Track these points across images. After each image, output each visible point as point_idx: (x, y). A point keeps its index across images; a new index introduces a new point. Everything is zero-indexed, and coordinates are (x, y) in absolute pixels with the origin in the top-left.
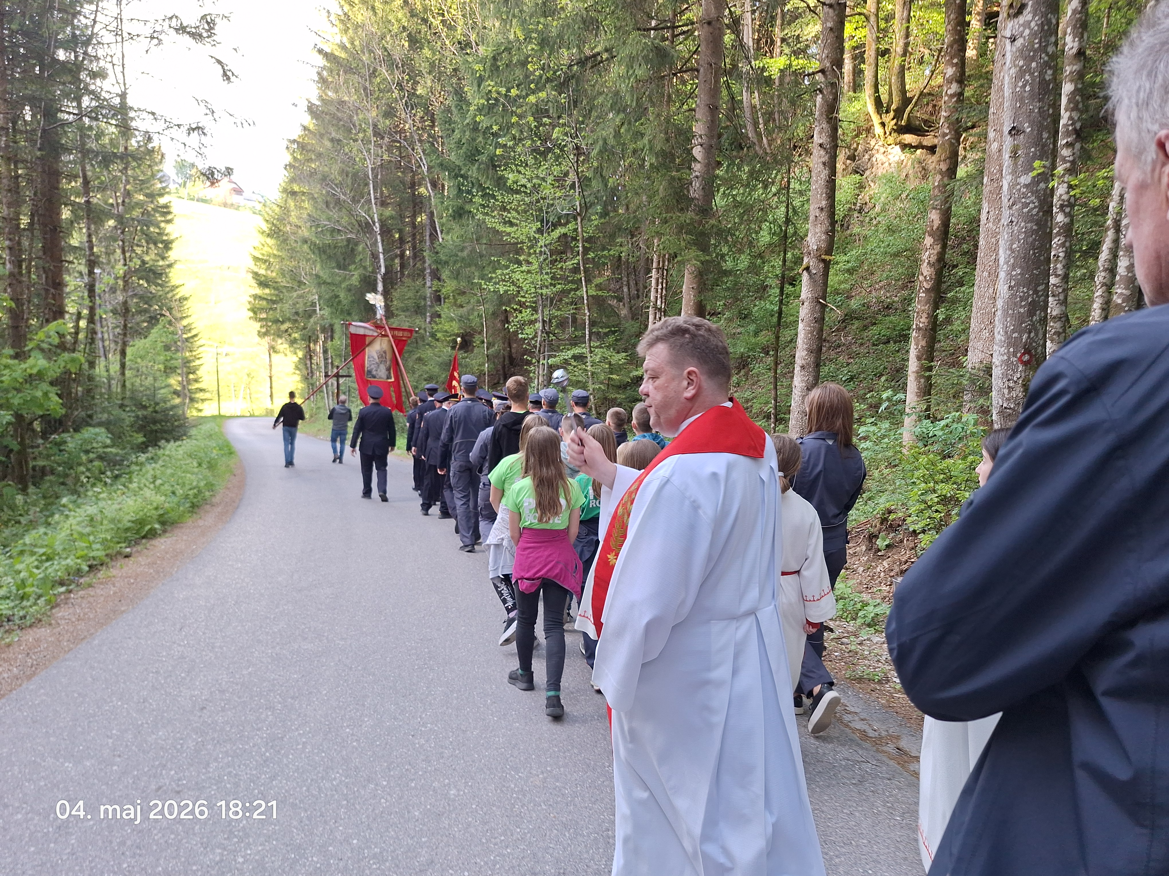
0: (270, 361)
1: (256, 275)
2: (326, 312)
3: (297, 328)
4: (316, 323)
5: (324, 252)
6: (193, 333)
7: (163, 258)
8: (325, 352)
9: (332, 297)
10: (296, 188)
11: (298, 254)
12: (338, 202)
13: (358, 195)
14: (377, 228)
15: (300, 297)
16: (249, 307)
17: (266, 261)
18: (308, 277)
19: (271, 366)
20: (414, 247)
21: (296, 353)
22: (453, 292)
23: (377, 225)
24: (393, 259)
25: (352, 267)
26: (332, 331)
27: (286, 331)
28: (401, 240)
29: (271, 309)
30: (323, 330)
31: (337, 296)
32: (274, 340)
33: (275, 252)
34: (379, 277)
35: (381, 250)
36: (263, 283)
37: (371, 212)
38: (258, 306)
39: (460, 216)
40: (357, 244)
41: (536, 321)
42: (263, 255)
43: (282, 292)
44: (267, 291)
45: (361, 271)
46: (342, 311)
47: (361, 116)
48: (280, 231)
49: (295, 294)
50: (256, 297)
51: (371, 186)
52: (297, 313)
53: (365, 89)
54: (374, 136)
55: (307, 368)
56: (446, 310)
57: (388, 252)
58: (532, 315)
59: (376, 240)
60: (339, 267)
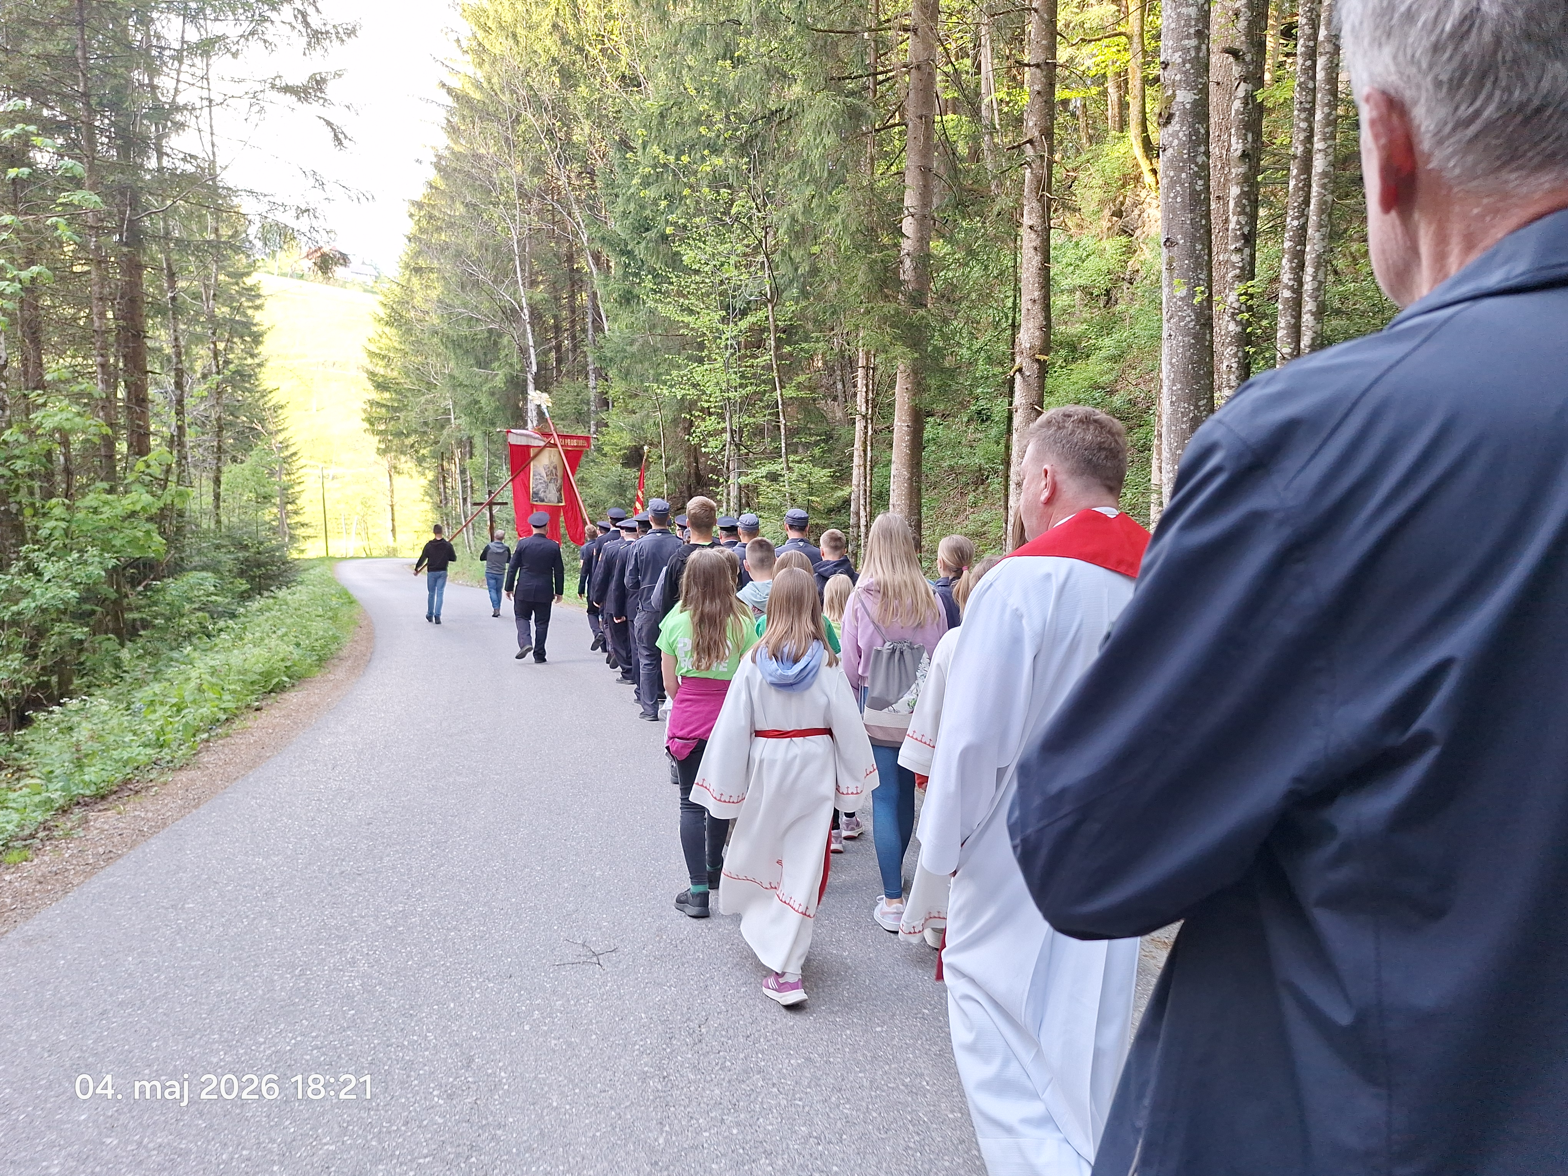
0: (391, 485)
1: (372, 375)
2: (464, 421)
3: (426, 442)
4: (449, 436)
5: (460, 346)
6: (291, 450)
7: (252, 356)
8: (463, 472)
9: (471, 403)
10: (421, 262)
11: (426, 348)
12: (476, 284)
13: (502, 274)
14: (526, 315)
15: (428, 402)
16: (364, 416)
17: (384, 357)
18: (439, 377)
19: (392, 491)
20: (574, 338)
21: (424, 474)
22: (623, 393)
23: (526, 311)
24: (546, 353)
25: (496, 365)
26: (472, 446)
27: (412, 446)
28: (557, 328)
29: (392, 418)
30: (460, 443)
31: (477, 402)
32: (396, 457)
33: (396, 345)
34: (530, 377)
35: (531, 343)
36: (382, 386)
37: (517, 296)
38: (374, 415)
39: (628, 301)
40: (500, 336)
41: (724, 430)
42: (381, 348)
43: (406, 396)
44: (387, 395)
45: (506, 370)
46: (483, 421)
47: (502, 175)
48: (401, 317)
49: (423, 399)
50: (372, 403)
51: (517, 263)
52: (426, 424)
53: (507, 139)
54: (520, 198)
55: (440, 495)
56: (614, 417)
57: (541, 344)
58: (719, 423)
59: (525, 330)
60: (479, 365)
